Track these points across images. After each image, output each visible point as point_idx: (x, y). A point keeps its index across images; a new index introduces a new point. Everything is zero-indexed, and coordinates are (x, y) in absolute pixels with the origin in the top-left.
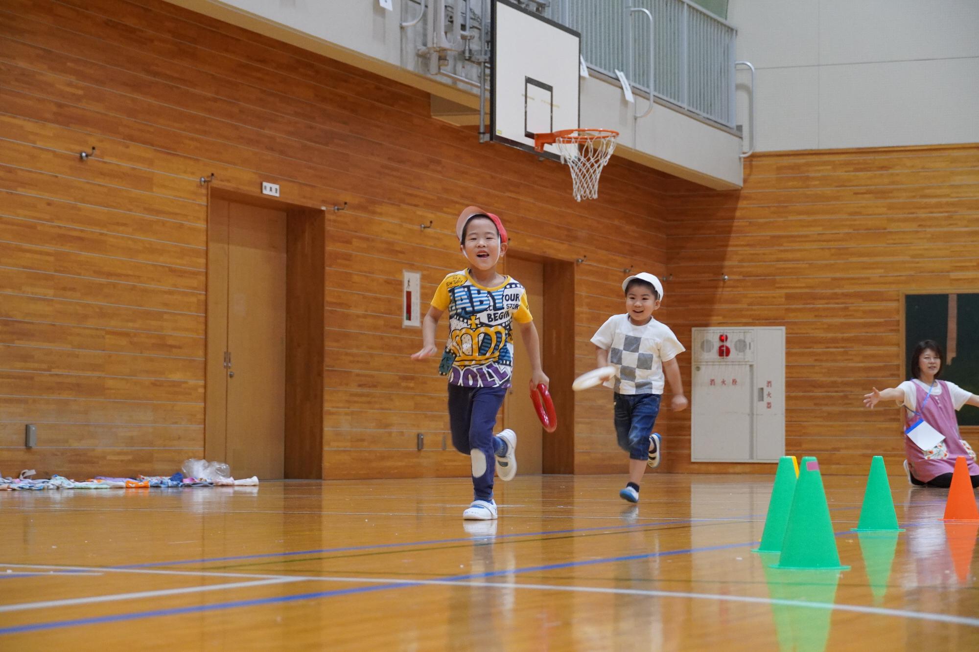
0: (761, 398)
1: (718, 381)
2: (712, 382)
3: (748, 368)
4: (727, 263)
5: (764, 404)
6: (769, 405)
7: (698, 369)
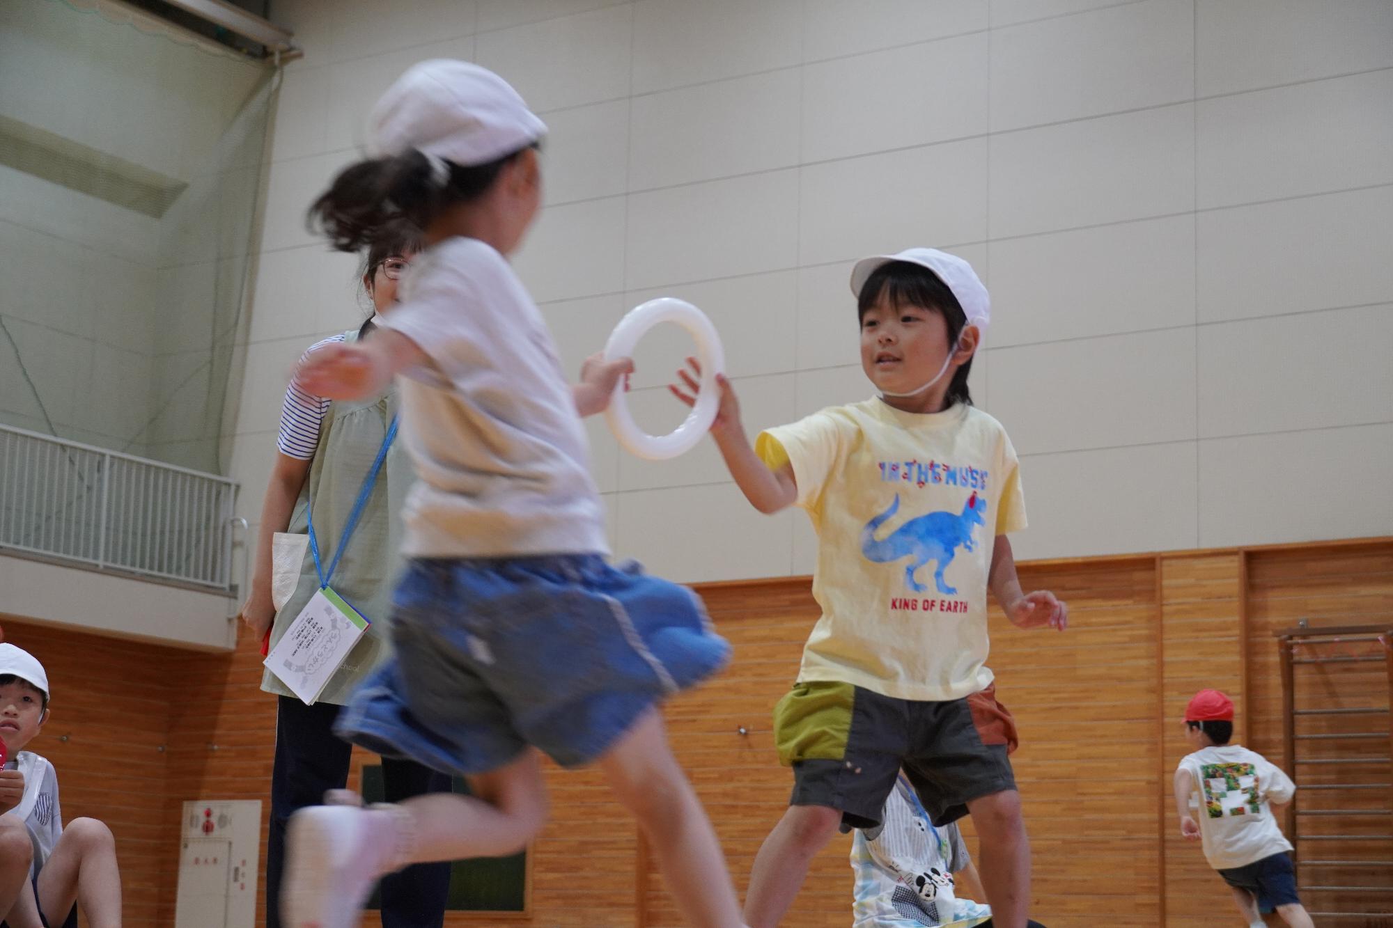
0: (236, 880)
1: (202, 859)
2: (197, 861)
3: (226, 846)
4: (218, 732)
5: (238, 885)
6: (242, 887)
7: (186, 846)
